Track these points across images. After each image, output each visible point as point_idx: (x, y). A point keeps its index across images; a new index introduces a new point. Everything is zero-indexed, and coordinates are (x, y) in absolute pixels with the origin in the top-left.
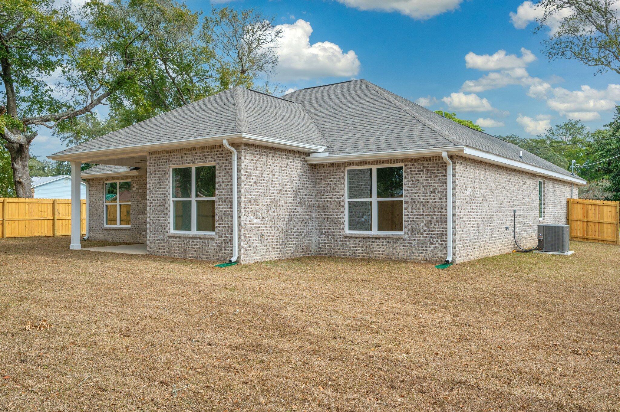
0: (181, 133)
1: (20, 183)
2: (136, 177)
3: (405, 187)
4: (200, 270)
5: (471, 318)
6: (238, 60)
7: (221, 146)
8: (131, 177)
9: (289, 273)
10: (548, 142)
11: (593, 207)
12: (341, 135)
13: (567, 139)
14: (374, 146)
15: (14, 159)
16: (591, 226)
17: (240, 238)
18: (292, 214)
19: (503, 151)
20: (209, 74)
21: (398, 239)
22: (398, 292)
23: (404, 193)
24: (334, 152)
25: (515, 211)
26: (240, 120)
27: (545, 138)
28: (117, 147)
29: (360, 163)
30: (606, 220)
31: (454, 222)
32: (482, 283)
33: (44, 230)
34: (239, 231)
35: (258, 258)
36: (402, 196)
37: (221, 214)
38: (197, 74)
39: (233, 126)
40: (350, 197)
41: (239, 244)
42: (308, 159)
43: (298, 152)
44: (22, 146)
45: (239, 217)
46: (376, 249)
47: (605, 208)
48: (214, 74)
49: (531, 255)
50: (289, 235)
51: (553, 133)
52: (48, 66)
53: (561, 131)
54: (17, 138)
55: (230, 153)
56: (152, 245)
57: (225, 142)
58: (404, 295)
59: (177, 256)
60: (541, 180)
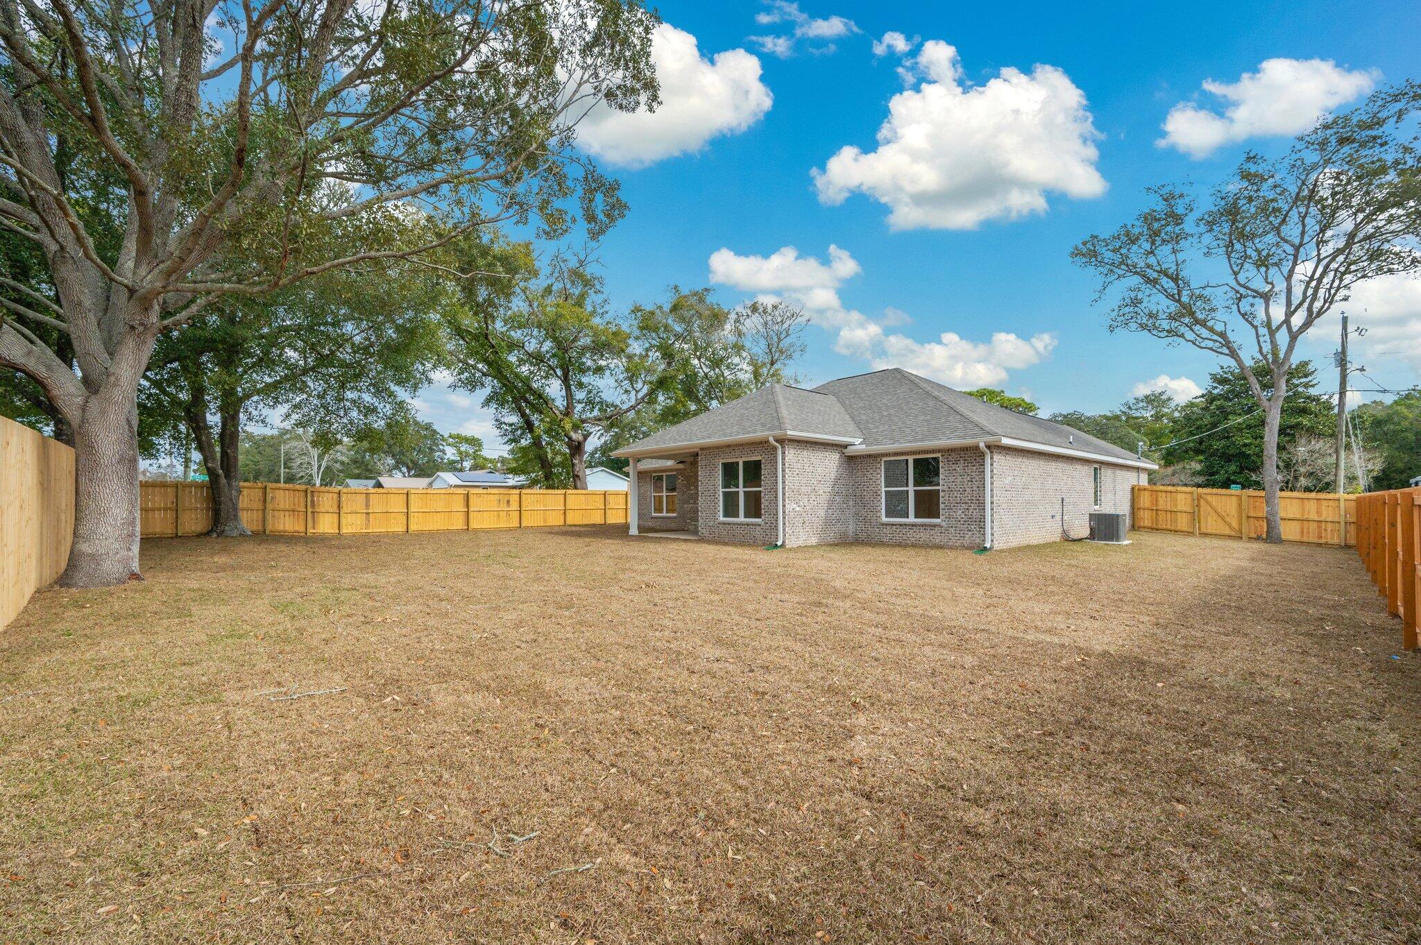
0: (728, 431)
1: (578, 476)
2: (681, 469)
3: (941, 476)
4: (751, 552)
5: (1002, 592)
6: (767, 351)
7: (767, 442)
8: (677, 470)
9: (832, 555)
10: (1124, 418)
11: (1164, 494)
12: (877, 427)
13: (1148, 414)
14: (910, 438)
15: (573, 455)
16: (1162, 515)
17: (784, 524)
18: (831, 503)
19: (1049, 436)
20: (740, 367)
21: (935, 526)
22: (935, 572)
23: (941, 482)
24: (871, 444)
25: (1063, 499)
26: (783, 418)
27: (1119, 413)
28: (672, 445)
29: (896, 454)
30: (1179, 508)
31: (992, 509)
32: (1019, 566)
33: (597, 519)
34: (784, 518)
35: (801, 543)
36: (938, 485)
37: (767, 503)
38: (728, 367)
39: (777, 424)
40: (886, 486)
41: (784, 530)
42: (845, 451)
43: (836, 445)
44: (579, 443)
45: (784, 506)
46: (913, 536)
47: (1179, 495)
48: (745, 366)
49: (1080, 544)
50: (828, 522)
51: (1130, 408)
52: (599, 370)
53: (1141, 404)
54: (577, 436)
55: (775, 448)
56: (703, 531)
57: (771, 439)
58: (941, 574)
59: (727, 540)
60: (1097, 466)
